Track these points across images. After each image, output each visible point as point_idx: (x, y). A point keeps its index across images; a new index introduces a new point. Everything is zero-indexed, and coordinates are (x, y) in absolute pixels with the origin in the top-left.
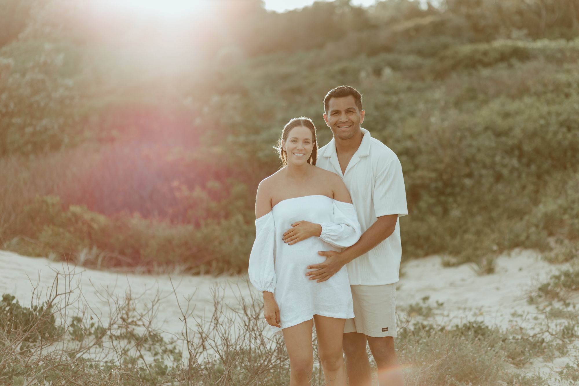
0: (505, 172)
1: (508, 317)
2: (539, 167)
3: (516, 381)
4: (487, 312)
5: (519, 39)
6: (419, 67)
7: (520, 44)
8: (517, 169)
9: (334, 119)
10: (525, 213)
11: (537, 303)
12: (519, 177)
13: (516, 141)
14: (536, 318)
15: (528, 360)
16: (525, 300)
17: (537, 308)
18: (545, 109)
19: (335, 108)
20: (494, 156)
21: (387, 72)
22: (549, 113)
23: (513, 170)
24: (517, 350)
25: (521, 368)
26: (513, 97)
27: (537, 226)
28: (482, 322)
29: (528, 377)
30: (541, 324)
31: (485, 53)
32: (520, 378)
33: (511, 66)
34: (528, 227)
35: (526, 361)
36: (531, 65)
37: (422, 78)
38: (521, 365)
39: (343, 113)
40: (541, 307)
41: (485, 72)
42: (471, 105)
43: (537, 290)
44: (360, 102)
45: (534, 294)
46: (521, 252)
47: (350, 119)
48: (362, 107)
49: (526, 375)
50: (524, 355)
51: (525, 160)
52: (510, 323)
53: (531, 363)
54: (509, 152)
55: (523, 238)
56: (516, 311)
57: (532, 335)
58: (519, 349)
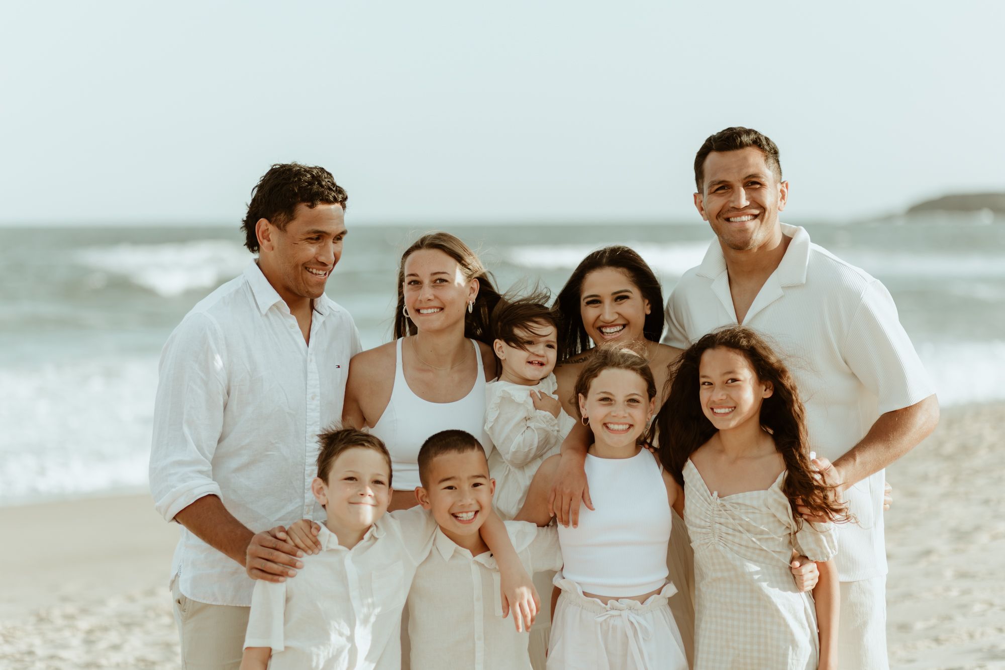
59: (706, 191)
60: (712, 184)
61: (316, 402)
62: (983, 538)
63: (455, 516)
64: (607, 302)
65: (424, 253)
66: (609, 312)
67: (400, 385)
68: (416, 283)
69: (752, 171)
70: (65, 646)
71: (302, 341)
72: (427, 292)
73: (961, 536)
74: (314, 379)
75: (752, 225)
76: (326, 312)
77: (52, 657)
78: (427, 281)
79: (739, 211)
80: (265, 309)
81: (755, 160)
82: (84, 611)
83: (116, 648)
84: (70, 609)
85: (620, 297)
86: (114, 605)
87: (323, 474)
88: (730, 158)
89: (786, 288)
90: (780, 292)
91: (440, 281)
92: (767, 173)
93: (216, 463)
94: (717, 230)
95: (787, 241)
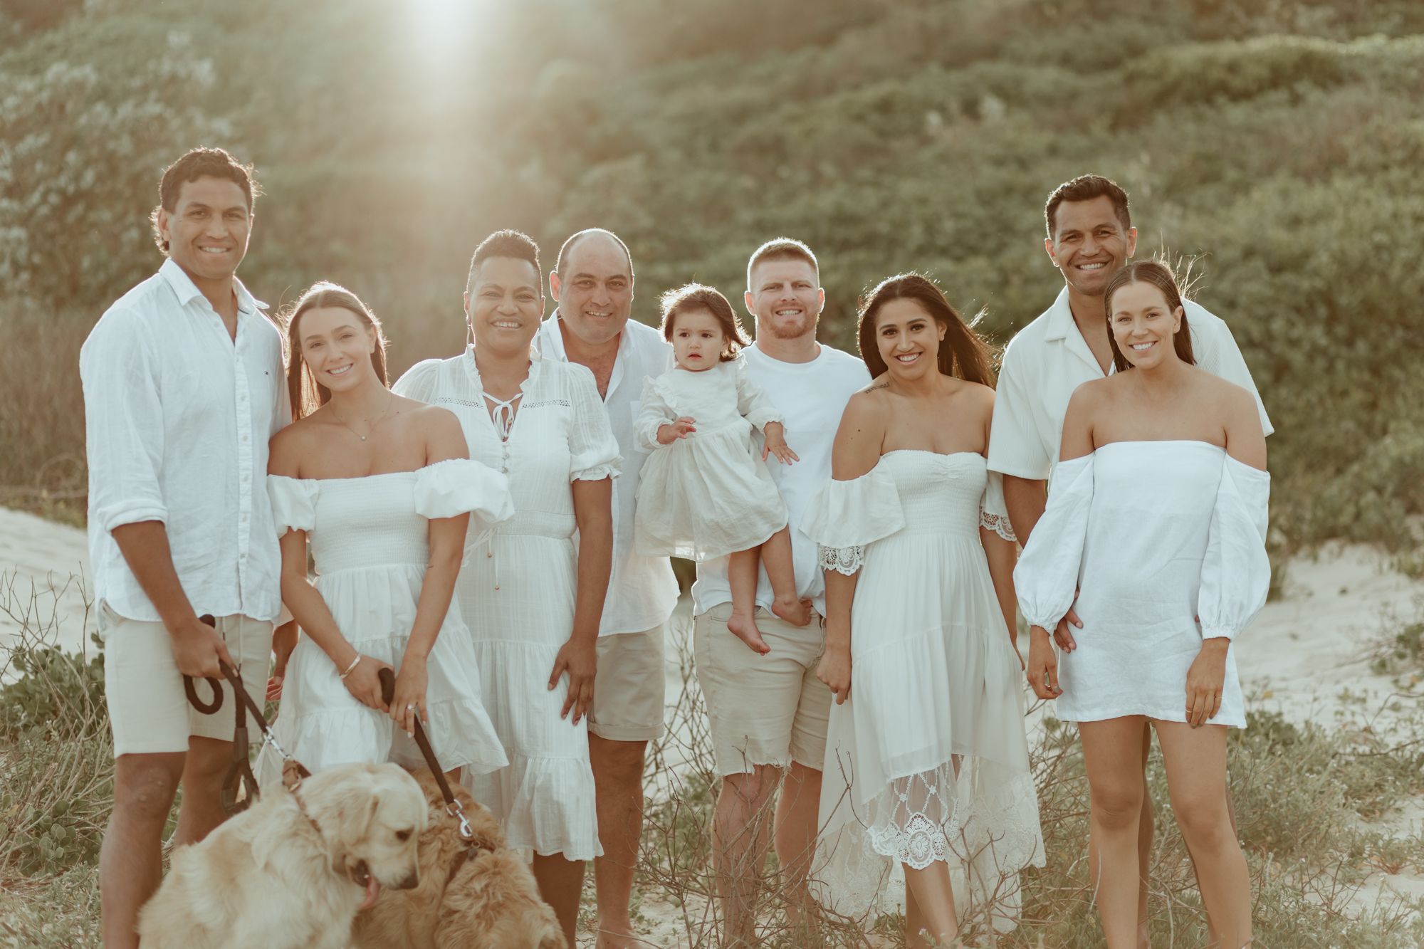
0: (1297, 358)
1: (1332, 705)
2: (1375, 348)
3: (1371, 851)
4: (1280, 690)
5: (1313, 32)
6: (1073, 95)
7: (1318, 45)
8: (1323, 352)
9: (1069, 249)
10: (1349, 460)
11: (1394, 672)
12: (1330, 369)
13: (1319, 284)
14: (1396, 708)
15: (1392, 802)
16: (1365, 663)
17: (1396, 682)
18: (1387, 206)
19: (1072, 226)
20: (1268, 318)
21: (992, 106)
22: (1395, 216)
23: (1314, 352)
24: (1367, 780)
25: (1376, 821)
26: (1308, 176)
27: (1379, 490)
28: (1280, 714)
29: (1396, 841)
30: (1411, 720)
31: (1233, 67)
32: (1381, 843)
33: (1296, 100)
34: (1359, 492)
35: (1387, 804)
36: (1348, 97)
37: (1082, 127)
38: (1378, 814)
39: (1088, 236)
40: (1405, 679)
41: (1237, 114)
42: (1209, 194)
43: (1394, 640)
44: (1126, 210)
45: (1386, 651)
46: (1342, 548)
47: (1103, 249)
48: (1131, 222)
49: (1394, 836)
50: (1383, 791)
51: (1341, 330)
52: (1339, 717)
53: (1398, 810)
54: (1304, 310)
55: (1345, 518)
56: (1346, 690)
57: (1392, 746)
58: (1370, 778)
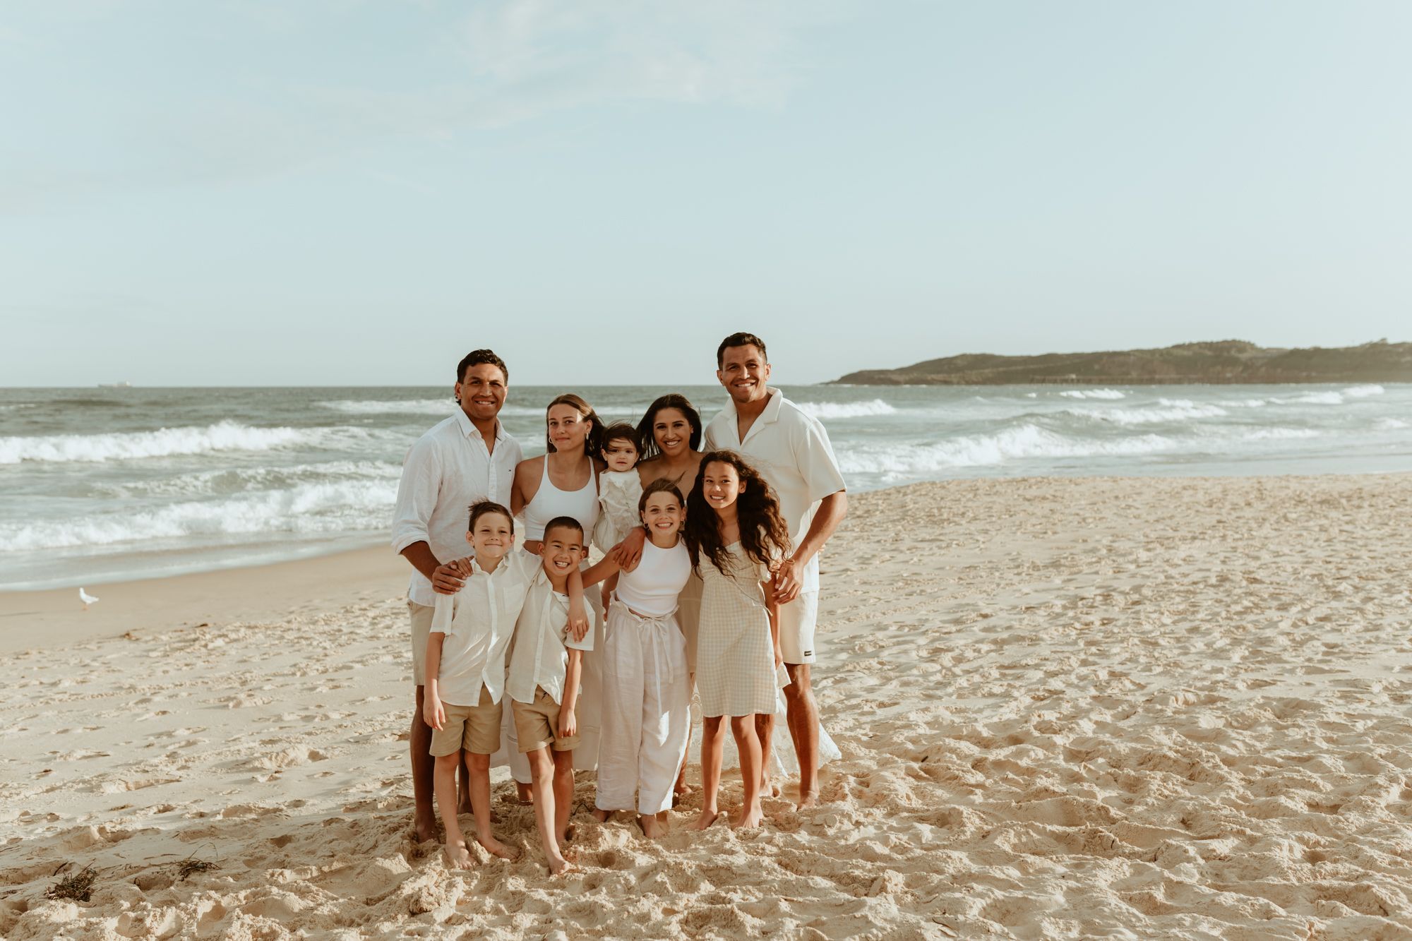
59: (724, 369)
60: (728, 366)
61: (494, 490)
62: (877, 562)
63: (556, 563)
64: (670, 428)
65: (559, 406)
66: (671, 433)
67: (546, 479)
68: (555, 424)
69: (751, 358)
70: (360, 627)
71: (487, 453)
72: (561, 429)
73: (864, 561)
74: (493, 477)
75: (751, 388)
76: (503, 439)
77: (351, 633)
78: (561, 422)
79: (744, 381)
80: (467, 434)
81: (753, 351)
82: (372, 606)
83: (389, 627)
84: (364, 605)
85: (677, 425)
86: (389, 602)
87: (471, 529)
88: (738, 350)
89: (767, 424)
90: (763, 426)
91: (569, 422)
92: (759, 359)
93: (431, 524)
94: (730, 391)
95: (769, 396)
